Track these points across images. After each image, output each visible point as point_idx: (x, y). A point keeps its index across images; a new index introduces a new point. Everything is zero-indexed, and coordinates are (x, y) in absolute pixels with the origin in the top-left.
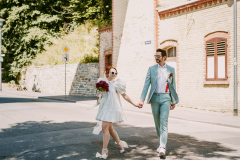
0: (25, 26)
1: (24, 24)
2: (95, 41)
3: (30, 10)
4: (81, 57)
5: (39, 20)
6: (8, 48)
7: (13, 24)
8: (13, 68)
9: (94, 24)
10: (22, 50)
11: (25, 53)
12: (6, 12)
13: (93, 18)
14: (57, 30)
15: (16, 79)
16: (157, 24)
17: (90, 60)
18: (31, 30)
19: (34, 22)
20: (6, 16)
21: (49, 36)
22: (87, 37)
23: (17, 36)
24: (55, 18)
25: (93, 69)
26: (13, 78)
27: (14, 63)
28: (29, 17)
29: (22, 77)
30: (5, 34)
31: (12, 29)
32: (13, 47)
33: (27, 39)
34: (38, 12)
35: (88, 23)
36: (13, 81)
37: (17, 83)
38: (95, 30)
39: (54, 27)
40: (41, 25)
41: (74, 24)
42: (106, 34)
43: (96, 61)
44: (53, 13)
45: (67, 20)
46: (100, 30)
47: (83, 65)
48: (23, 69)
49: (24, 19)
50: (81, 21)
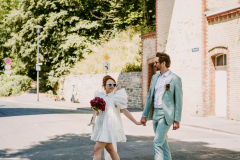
0: (64, 33)
1: (62, 30)
2: (137, 48)
3: (68, 17)
4: (123, 66)
5: (78, 26)
6: (46, 57)
7: (51, 31)
8: (50, 78)
9: (136, 30)
10: (60, 59)
11: (63, 61)
12: (44, 18)
13: (135, 24)
14: (97, 37)
15: (54, 89)
16: (205, 30)
17: (132, 69)
18: (70, 37)
19: (73, 29)
20: (43, 23)
21: (88, 44)
22: (129, 44)
23: (55, 44)
24: (95, 24)
25: (135, 79)
26: (51, 88)
27: (52, 72)
28: (67, 24)
29: (60, 86)
30: (42, 41)
31: (49, 36)
32: (51, 55)
33: (65, 47)
34: (77, 18)
35: (130, 29)
36: (50, 91)
37: (55, 93)
38: (137, 37)
39: (94, 34)
40: (80, 32)
41: (114, 30)
42: (149, 41)
43: (139, 70)
44: (93, 19)
45: (107, 26)
46: (143, 37)
47: (125, 74)
48: (61, 78)
49: (62, 25)
50: (122, 27)
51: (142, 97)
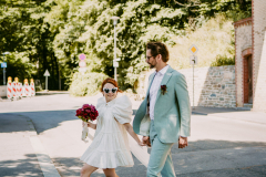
0: (143, 24)
1: (141, 21)
2: (229, 39)
3: (147, 5)
4: (213, 58)
5: (159, 16)
6: (124, 51)
7: (129, 22)
8: (128, 75)
9: (227, 17)
10: (140, 53)
11: (143, 56)
12: (120, 8)
13: (225, 10)
14: (181, 27)
15: (134, 87)
17: (223, 63)
18: (149, 27)
19: (153, 19)
20: (120, 13)
21: (171, 35)
22: (218, 34)
23: (134, 36)
24: (179, 12)
25: (227, 73)
26: (129, 86)
27: (131, 69)
28: (147, 13)
30: (120, 34)
31: (127, 28)
32: (129, 49)
33: (144, 39)
34: (157, 6)
35: (220, 17)
36: (130, 90)
37: (134, 92)
38: (229, 24)
39: (178, 23)
40: (162, 22)
41: (201, 18)
42: (245, 29)
43: (232, 63)
44: (176, 7)
45: (192, 13)
46: (236, 24)
47: (215, 68)
48: (142, 74)
49: (141, 15)
50: (211, 14)
51: (236, 94)
